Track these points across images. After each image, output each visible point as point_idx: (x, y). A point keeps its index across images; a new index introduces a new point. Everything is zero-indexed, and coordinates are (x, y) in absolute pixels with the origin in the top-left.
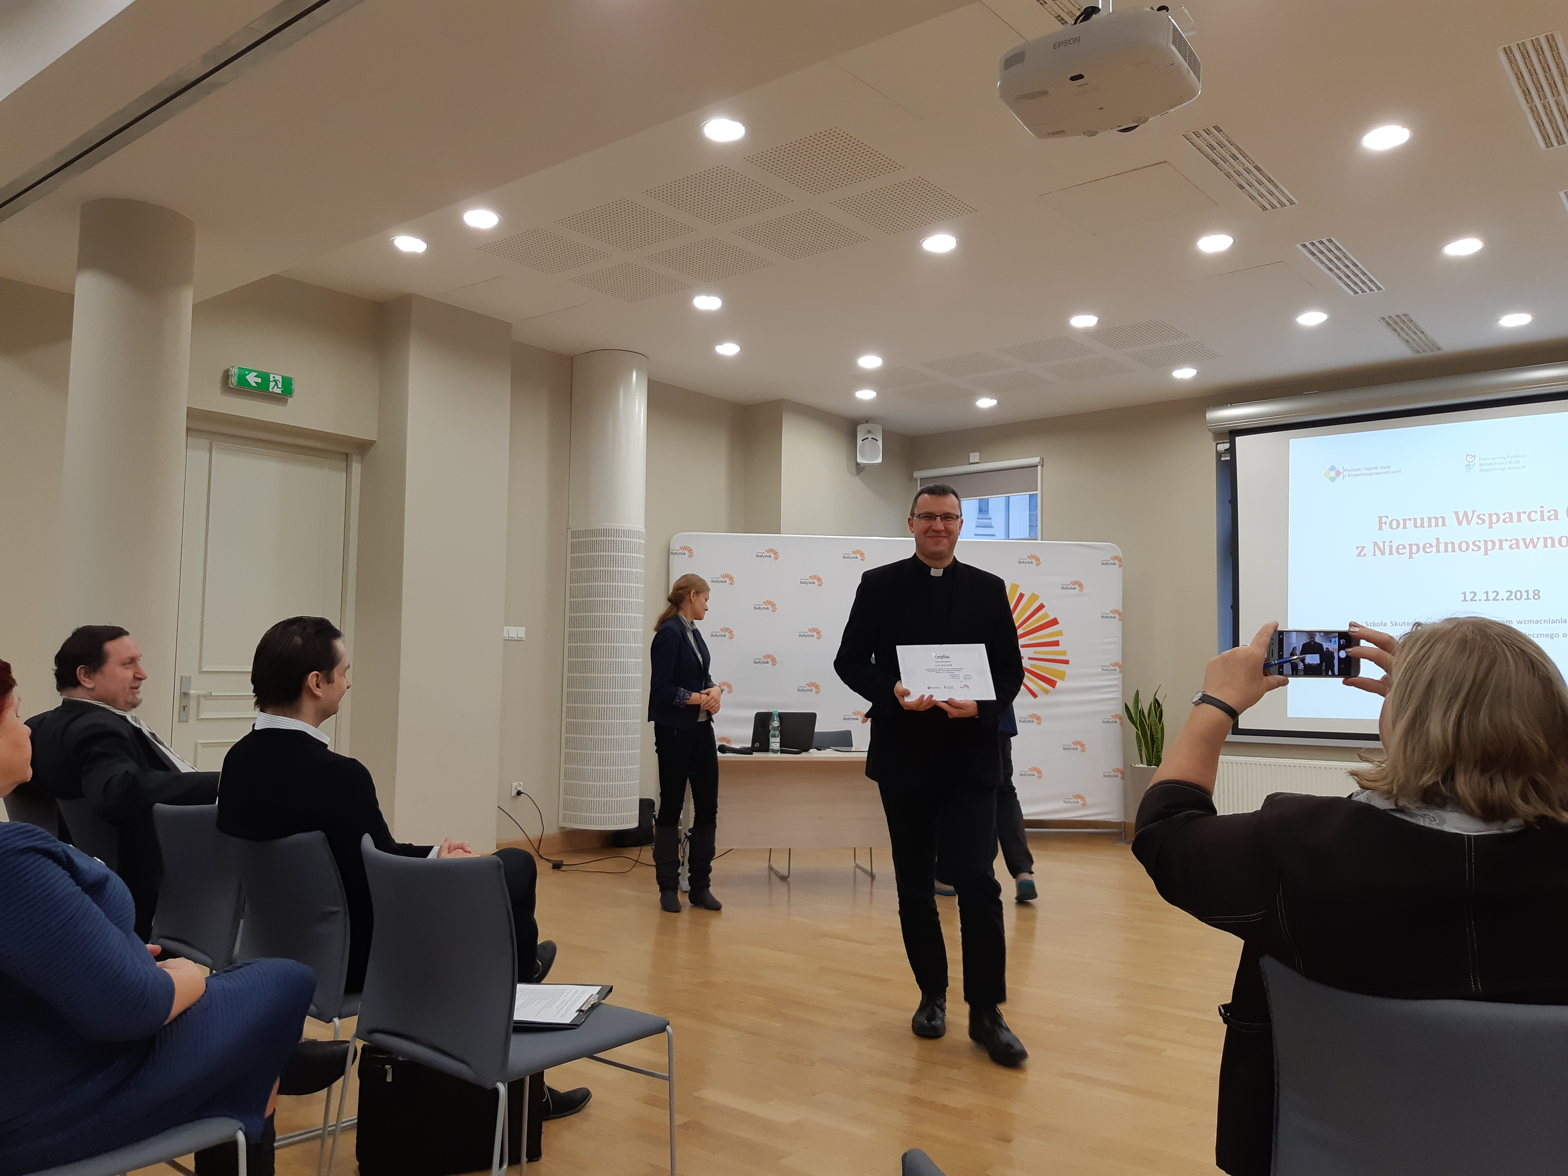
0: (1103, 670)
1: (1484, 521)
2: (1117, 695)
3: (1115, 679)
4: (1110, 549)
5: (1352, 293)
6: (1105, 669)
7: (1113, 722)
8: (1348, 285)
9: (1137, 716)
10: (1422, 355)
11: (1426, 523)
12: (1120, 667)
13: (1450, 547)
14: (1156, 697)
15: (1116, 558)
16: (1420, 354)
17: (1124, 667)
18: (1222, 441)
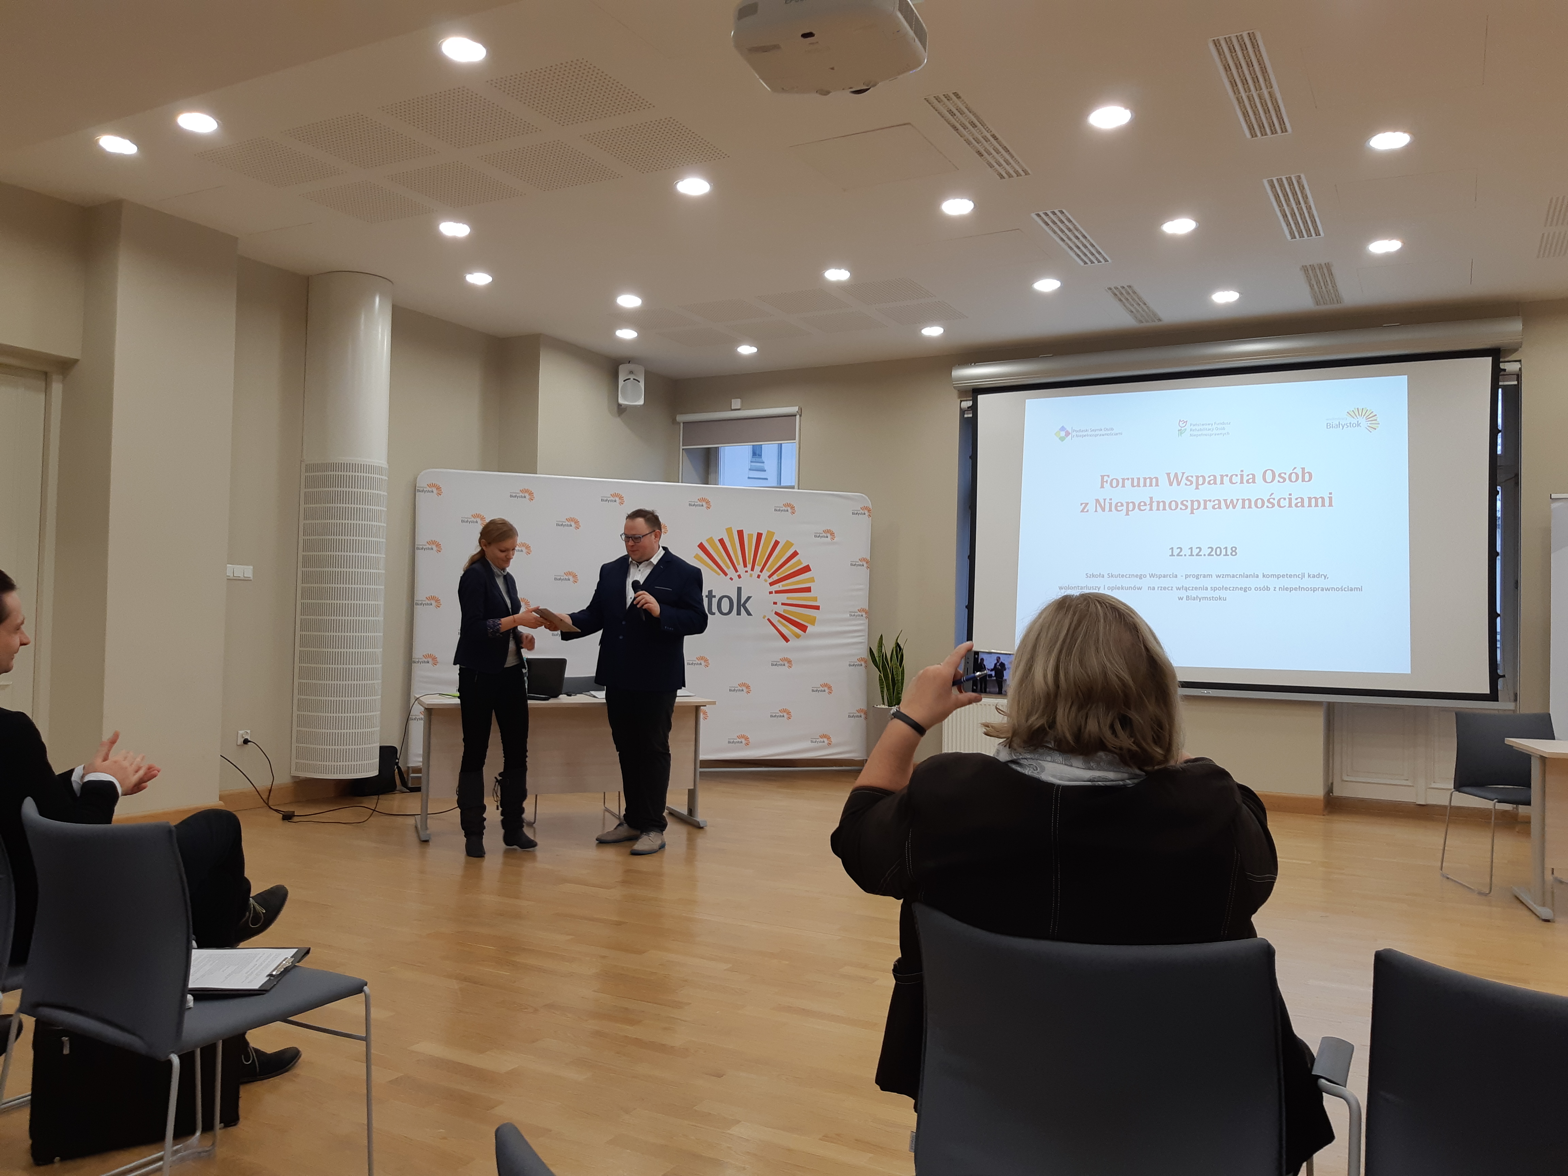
0: (851, 615)
1: (1192, 483)
2: (863, 639)
3: (861, 624)
4: (859, 499)
5: (1082, 264)
6: (853, 615)
7: (858, 665)
8: (1078, 256)
9: (879, 660)
10: (1145, 325)
11: (1142, 484)
12: (866, 613)
13: (1162, 506)
14: (898, 642)
15: (866, 508)
16: (1142, 324)
17: (869, 613)
18: (965, 399)
